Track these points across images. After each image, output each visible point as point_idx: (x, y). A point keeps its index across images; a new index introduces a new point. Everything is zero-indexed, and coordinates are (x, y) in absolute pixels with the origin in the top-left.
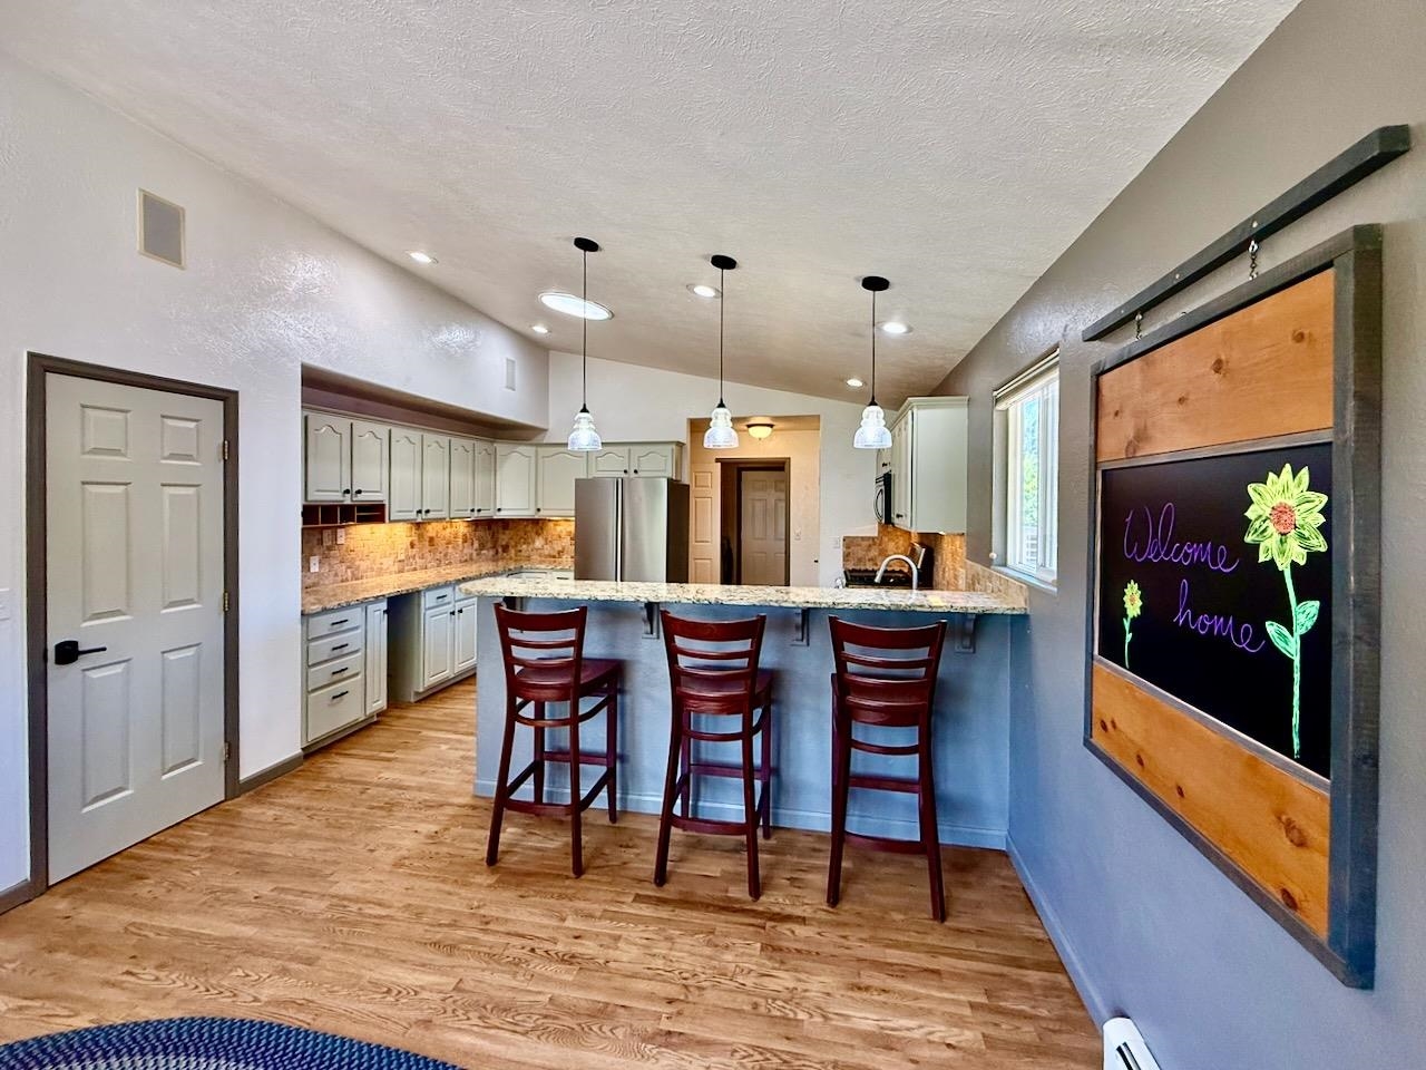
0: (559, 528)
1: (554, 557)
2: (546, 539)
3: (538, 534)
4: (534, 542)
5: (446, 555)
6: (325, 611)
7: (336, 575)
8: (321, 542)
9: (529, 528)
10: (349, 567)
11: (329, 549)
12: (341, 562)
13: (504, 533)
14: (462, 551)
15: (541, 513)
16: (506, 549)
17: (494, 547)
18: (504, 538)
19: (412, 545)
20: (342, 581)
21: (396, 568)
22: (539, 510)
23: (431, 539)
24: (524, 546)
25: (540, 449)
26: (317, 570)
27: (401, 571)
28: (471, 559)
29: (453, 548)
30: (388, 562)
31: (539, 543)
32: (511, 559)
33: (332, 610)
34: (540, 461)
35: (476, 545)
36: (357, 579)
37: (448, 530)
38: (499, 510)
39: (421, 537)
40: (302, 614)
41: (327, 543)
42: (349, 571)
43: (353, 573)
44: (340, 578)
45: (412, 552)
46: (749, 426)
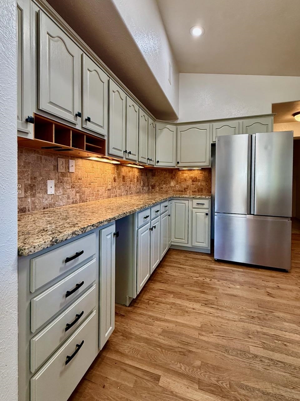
0: (185, 175)
1: (182, 191)
2: (177, 181)
3: (172, 178)
4: (170, 183)
5: (130, 188)
6: (55, 244)
7: (68, 198)
8: (56, 168)
9: (167, 175)
10: (77, 192)
11: (63, 175)
12: (73, 187)
13: (153, 179)
14: (136, 186)
15: (180, 165)
16: (153, 187)
17: (148, 186)
18: (153, 181)
19: (115, 180)
20: (73, 203)
21: (106, 194)
22: (178, 163)
23: (124, 177)
24: (164, 186)
25: (179, 127)
26: (53, 193)
27: (109, 197)
28: (140, 191)
29: (133, 184)
30: (102, 190)
31: (172, 184)
32: (157, 192)
33: (66, 242)
34: (179, 133)
35: (142, 184)
36: (83, 201)
37: (131, 173)
38: (158, 162)
39: (119, 174)
40: (20, 255)
41: (61, 169)
42: (78, 194)
43: (80, 196)
44: (71, 201)
45: (115, 184)
46: (294, 115)
